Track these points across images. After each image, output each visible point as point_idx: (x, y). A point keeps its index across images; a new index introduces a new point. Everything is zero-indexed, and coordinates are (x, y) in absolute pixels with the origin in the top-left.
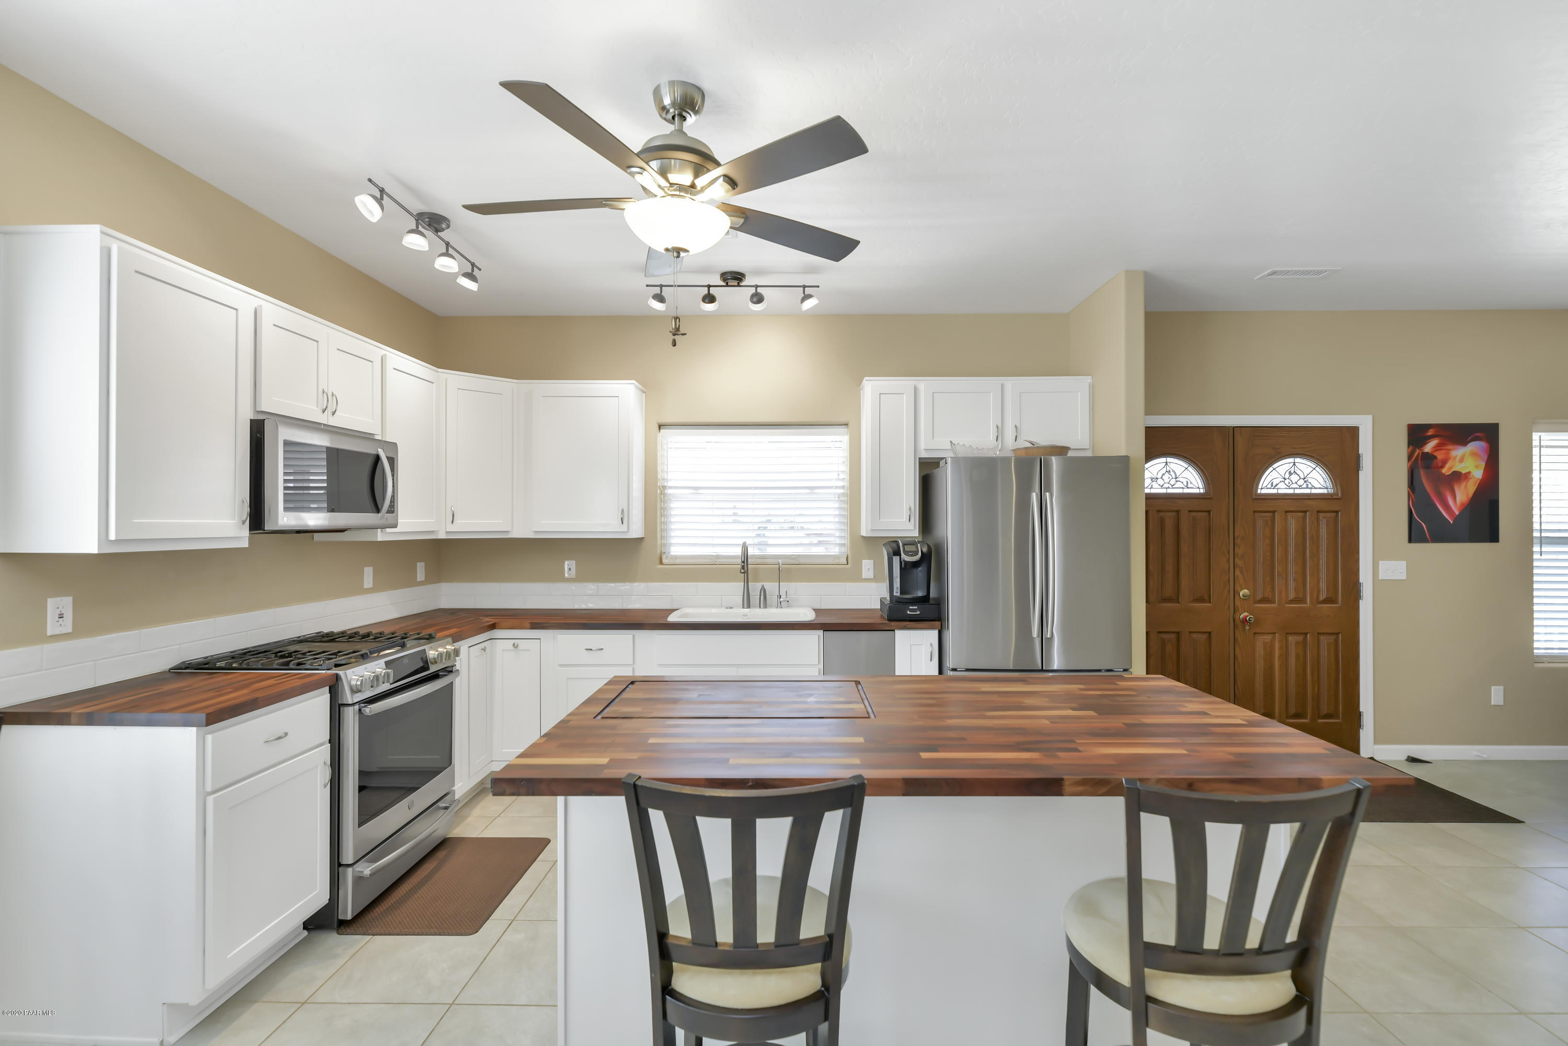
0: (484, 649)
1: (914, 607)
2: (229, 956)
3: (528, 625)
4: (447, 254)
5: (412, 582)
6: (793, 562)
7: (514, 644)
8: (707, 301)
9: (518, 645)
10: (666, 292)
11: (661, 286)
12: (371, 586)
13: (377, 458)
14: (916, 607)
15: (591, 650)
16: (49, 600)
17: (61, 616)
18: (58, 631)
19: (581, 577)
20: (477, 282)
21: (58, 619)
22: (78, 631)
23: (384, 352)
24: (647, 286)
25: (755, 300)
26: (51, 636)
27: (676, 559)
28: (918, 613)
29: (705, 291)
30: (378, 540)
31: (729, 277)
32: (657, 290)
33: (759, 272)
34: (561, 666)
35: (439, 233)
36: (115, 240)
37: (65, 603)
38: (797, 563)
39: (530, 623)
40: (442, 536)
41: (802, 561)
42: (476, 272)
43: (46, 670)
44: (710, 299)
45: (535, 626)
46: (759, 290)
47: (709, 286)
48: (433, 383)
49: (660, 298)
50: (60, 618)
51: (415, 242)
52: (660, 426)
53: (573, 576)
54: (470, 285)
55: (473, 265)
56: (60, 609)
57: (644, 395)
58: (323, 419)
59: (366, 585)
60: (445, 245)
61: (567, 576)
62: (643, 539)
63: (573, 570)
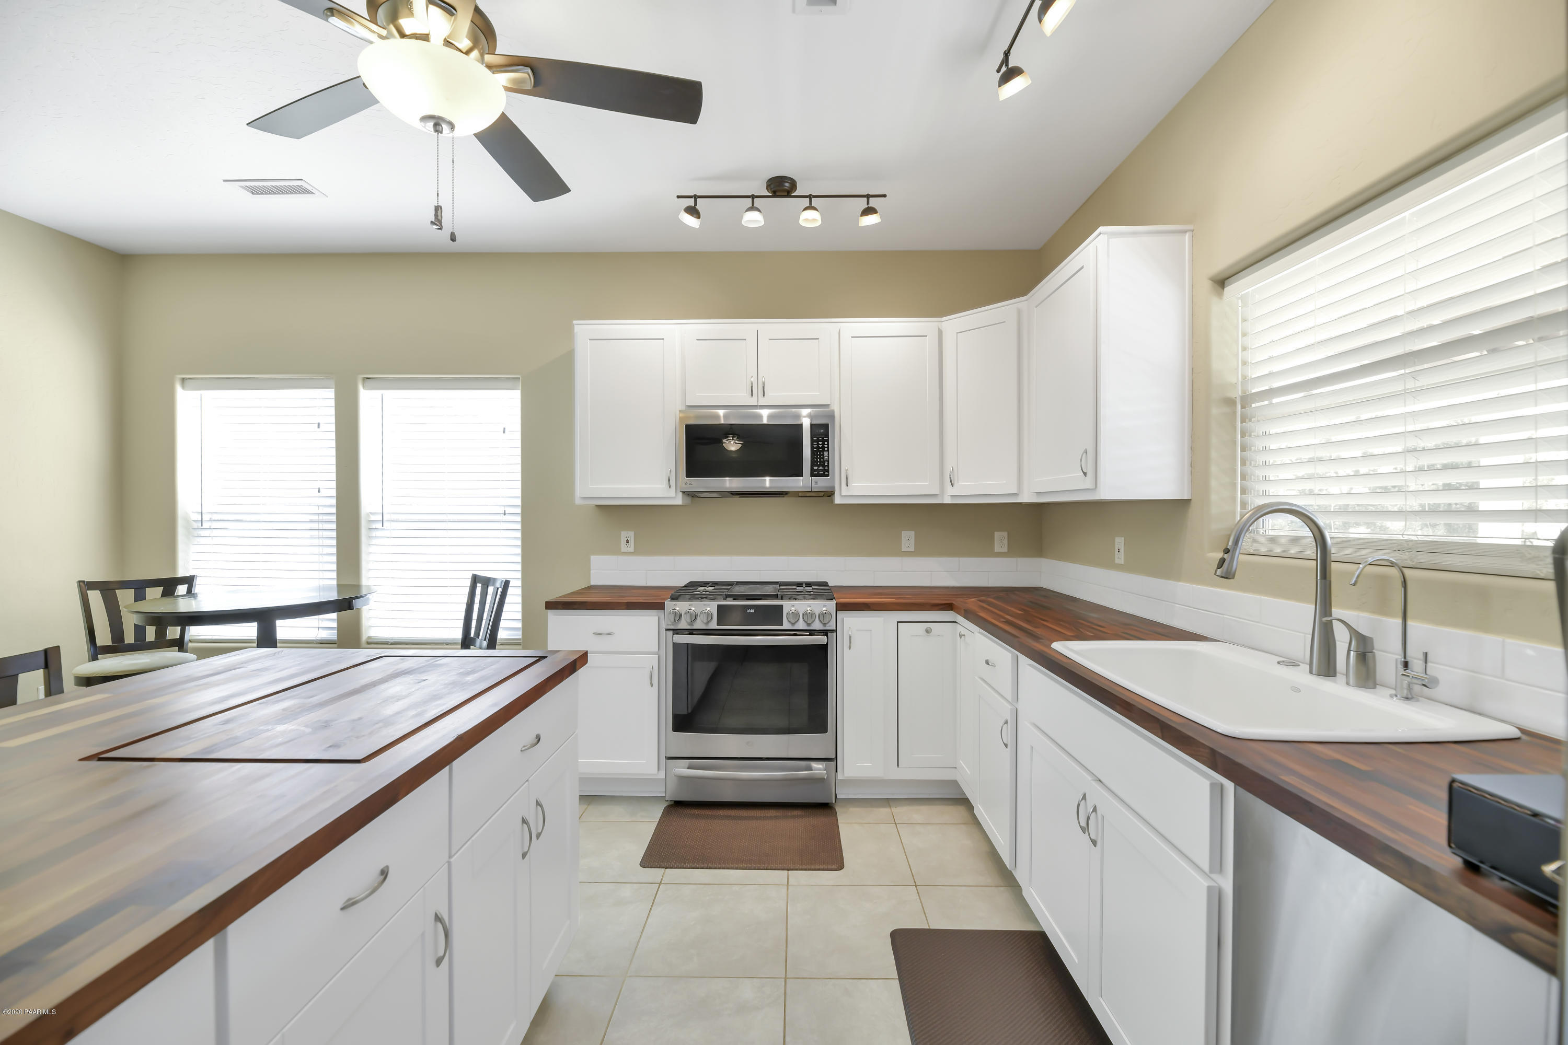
0: (928, 630)
4: (809, 208)
7: (961, 633)
9: (963, 635)
12: (911, 549)
16: (622, 532)
17: (628, 542)
18: (627, 550)
20: (878, 213)
21: (626, 543)
22: (635, 553)
23: (840, 325)
26: (623, 552)
35: (792, 194)
37: (630, 535)
40: (947, 500)
42: (873, 202)
48: (926, 336)
51: (753, 219)
52: (1221, 282)
53: (1122, 562)
54: (871, 220)
55: (868, 197)
56: (628, 538)
57: (1187, 237)
58: (753, 401)
59: (904, 549)
60: (808, 199)
61: (1117, 561)
62: (1188, 501)
63: (1122, 550)
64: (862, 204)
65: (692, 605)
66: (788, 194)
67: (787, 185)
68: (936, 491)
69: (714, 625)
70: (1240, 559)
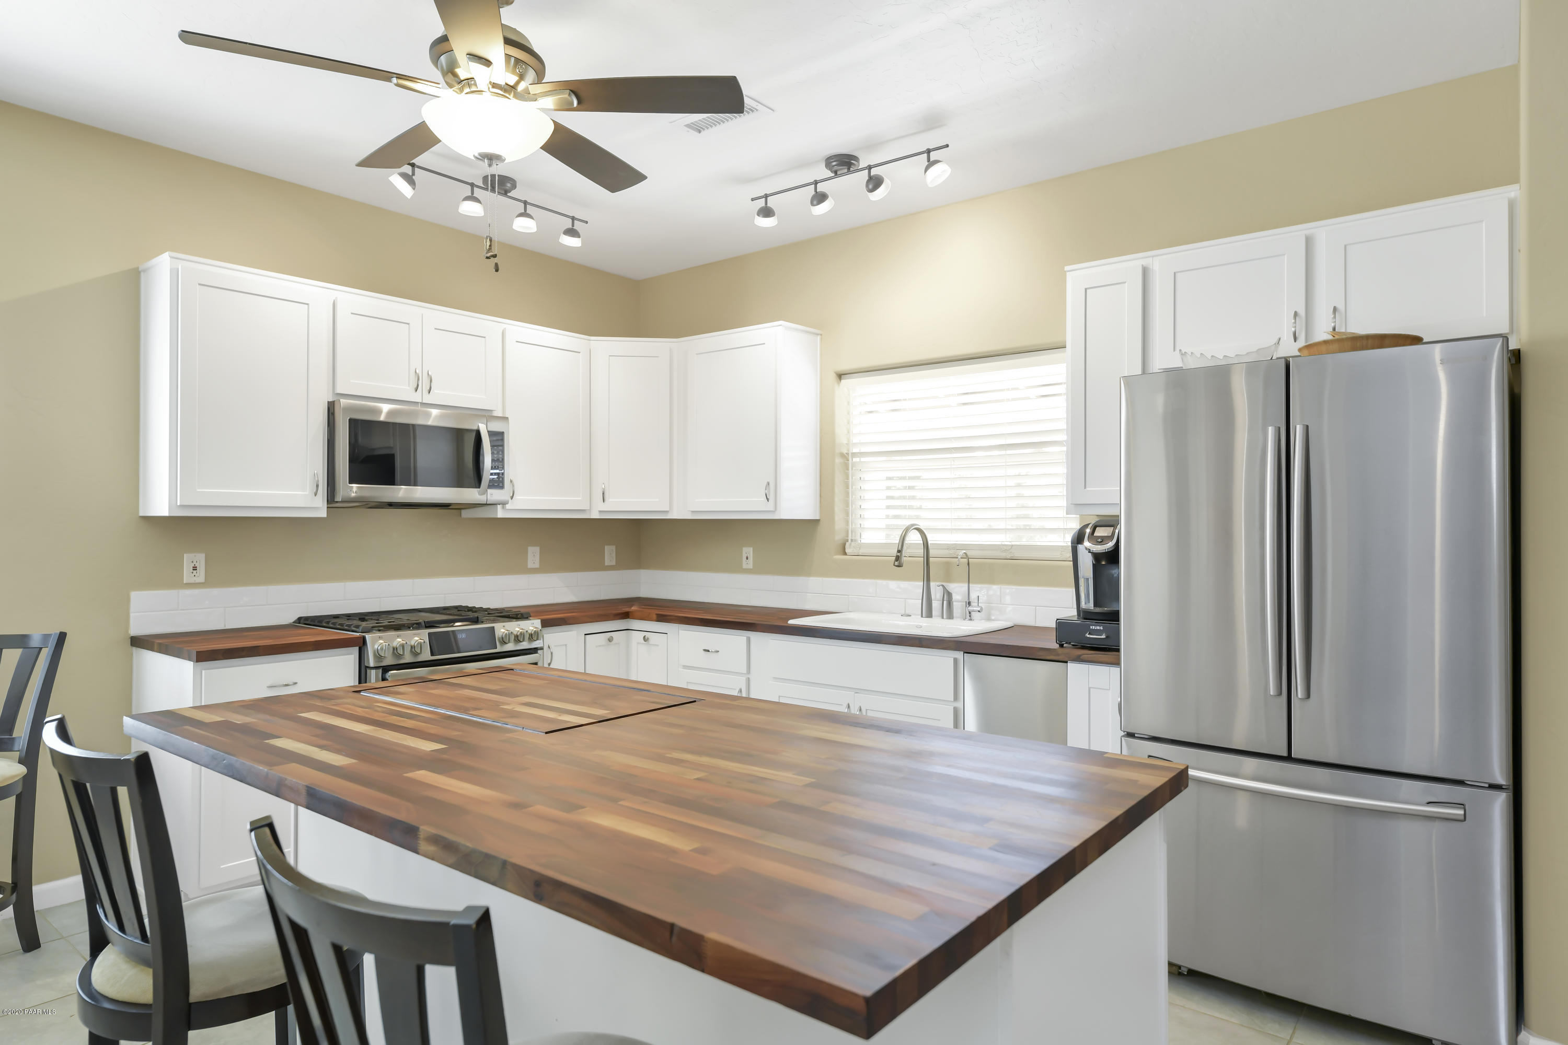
0: (610, 640)
1: (1098, 628)
2: (222, 867)
3: (655, 617)
4: (525, 214)
5: (599, 566)
6: (1003, 555)
7: (644, 637)
8: (815, 202)
9: (648, 639)
10: (772, 202)
11: (766, 196)
12: (537, 565)
13: (478, 433)
14: (1101, 628)
15: (708, 651)
16: (185, 555)
17: (195, 568)
18: (193, 580)
19: (759, 569)
20: (579, 237)
21: (192, 571)
22: (207, 584)
23: (505, 326)
24: (753, 200)
25: (871, 187)
26: (186, 584)
27: (860, 548)
28: (1103, 637)
29: (810, 190)
30: (499, 517)
31: (834, 163)
32: (761, 203)
33: (873, 145)
34: (685, 667)
35: (508, 194)
36: (181, 261)
37: (200, 559)
38: (1008, 558)
39: (657, 614)
40: (595, 515)
41: (1017, 554)
42: (578, 226)
43: (181, 610)
44: (820, 198)
45: (661, 618)
46: (874, 172)
47: (816, 183)
48: (579, 352)
49: (766, 212)
50: (193, 570)
51: (471, 209)
52: (840, 376)
53: (751, 566)
54: (572, 242)
55: (573, 219)
56: (195, 563)
57: (819, 337)
58: (416, 397)
59: (530, 565)
60: (522, 205)
61: (745, 566)
62: (817, 521)
63: (751, 558)
64: (568, 223)
65: (400, 636)
66: (505, 193)
67: (509, 185)
68: (586, 507)
69: (426, 656)
70: (904, 559)
